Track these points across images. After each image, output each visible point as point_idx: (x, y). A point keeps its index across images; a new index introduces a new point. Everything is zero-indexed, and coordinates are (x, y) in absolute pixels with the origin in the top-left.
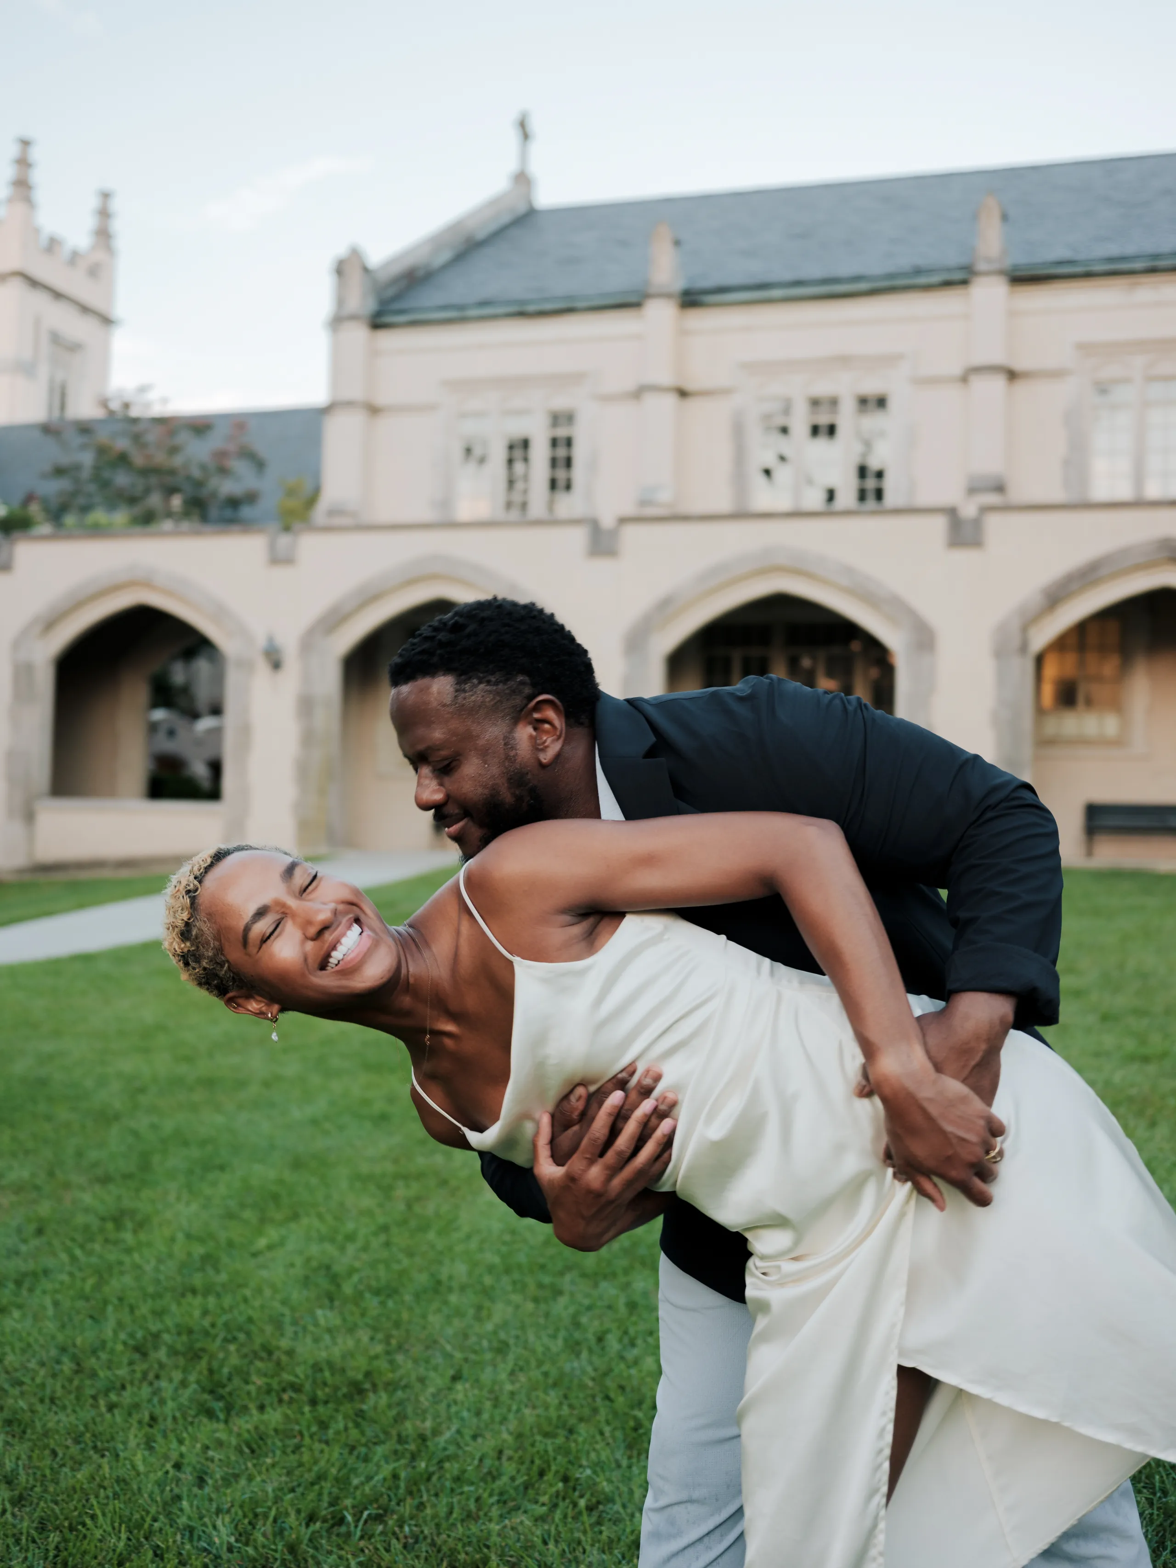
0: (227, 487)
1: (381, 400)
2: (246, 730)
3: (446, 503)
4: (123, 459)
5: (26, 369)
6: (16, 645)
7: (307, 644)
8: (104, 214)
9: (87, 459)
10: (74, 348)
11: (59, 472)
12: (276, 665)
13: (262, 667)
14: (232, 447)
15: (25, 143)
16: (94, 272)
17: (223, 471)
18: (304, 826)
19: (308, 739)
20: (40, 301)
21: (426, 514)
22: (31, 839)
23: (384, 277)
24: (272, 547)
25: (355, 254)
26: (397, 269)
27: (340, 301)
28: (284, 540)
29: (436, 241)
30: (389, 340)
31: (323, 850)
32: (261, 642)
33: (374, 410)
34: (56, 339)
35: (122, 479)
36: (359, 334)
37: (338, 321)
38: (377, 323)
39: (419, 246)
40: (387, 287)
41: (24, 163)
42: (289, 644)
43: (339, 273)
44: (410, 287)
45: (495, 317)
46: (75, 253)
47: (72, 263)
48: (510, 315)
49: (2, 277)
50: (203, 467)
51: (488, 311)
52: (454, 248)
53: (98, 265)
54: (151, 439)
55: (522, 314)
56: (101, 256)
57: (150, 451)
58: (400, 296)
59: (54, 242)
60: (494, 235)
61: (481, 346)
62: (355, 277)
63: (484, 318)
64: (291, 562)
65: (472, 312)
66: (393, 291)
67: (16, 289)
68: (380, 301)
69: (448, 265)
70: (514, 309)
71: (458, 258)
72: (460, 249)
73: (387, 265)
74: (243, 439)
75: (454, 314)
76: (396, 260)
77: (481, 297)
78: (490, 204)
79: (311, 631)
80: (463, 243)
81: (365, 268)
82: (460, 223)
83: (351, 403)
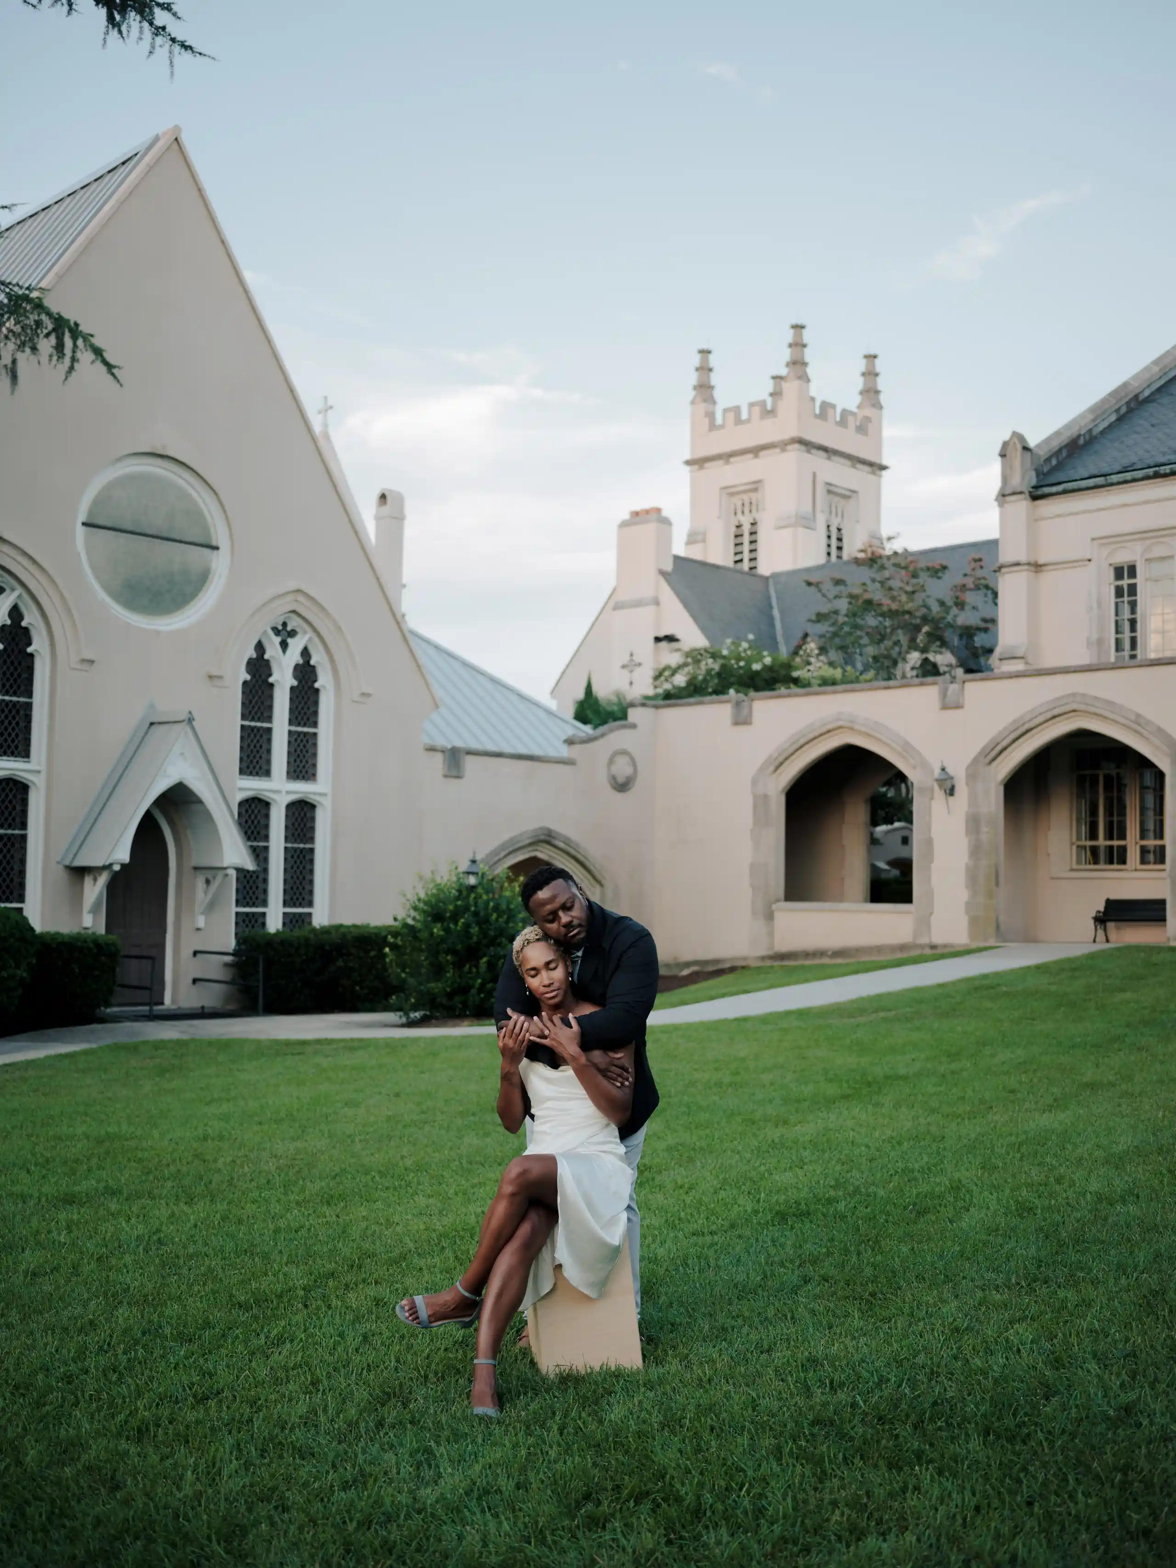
1: (1041, 562)
2: (929, 842)
4: (869, 604)
5: (806, 522)
6: (754, 782)
7: (972, 775)
8: (871, 374)
9: (843, 605)
10: (849, 495)
11: (820, 617)
12: (951, 792)
13: (939, 794)
14: (970, 582)
15: (798, 328)
16: (862, 429)
17: (960, 605)
18: (974, 922)
19: (976, 851)
20: (818, 461)
22: (771, 934)
23: (1043, 453)
24: (944, 694)
25: (1018, 437)
26: (1055, 444)
27: (1005, 479)
28: (953, 688)
29: (1097, 410)
30: (1047, 507)
31: (992, 942)
32: (937, 772)
33: (1037, 567)
34: (831, 490)
35: (871, 621)
36: (1021, 506)
37: (1003, 496)
38: (1035, 497)
39: (1082, 416)
40: (1048, 460)
41: (798, 345)
42: (959, 772)
43: (1003, 455)
44: (1070, 456)
45: (1134, 480)
46: (845, 413)
47: (843, 423)
48: (1147, 478)
49: (783, 445)
50: (942, 603)
51: (1128, 476)
52: (1117, 410)
53: (868, 419)
54: (895, 583)
55: (1157, 475)
56: (868, 412)
57: (895, 593)
58: (1059, 467)
59: (826, 406)
60: (1159, 390)
61: (1126, 505)
62: (1017, 455)
63: (1126, 482)
64: (959, 706)
65: (1115, 478)
66: (1054, 462)
67: (794, 454)
68: (1038, 473)
69: (1110, 427)
70: (1151, 471)
71: (1120, 419)
72: (1124, 410)
73: (1048, 440)
74: (979, 573)
75: (1100, 481)
76: (1058, 433)
77: (1125, 462)
78: (1156, 362)
79: (975, 761)
80: (1128, 403)
81: (1026, 448)
82: (1125, 385)
83: (1018, 564)
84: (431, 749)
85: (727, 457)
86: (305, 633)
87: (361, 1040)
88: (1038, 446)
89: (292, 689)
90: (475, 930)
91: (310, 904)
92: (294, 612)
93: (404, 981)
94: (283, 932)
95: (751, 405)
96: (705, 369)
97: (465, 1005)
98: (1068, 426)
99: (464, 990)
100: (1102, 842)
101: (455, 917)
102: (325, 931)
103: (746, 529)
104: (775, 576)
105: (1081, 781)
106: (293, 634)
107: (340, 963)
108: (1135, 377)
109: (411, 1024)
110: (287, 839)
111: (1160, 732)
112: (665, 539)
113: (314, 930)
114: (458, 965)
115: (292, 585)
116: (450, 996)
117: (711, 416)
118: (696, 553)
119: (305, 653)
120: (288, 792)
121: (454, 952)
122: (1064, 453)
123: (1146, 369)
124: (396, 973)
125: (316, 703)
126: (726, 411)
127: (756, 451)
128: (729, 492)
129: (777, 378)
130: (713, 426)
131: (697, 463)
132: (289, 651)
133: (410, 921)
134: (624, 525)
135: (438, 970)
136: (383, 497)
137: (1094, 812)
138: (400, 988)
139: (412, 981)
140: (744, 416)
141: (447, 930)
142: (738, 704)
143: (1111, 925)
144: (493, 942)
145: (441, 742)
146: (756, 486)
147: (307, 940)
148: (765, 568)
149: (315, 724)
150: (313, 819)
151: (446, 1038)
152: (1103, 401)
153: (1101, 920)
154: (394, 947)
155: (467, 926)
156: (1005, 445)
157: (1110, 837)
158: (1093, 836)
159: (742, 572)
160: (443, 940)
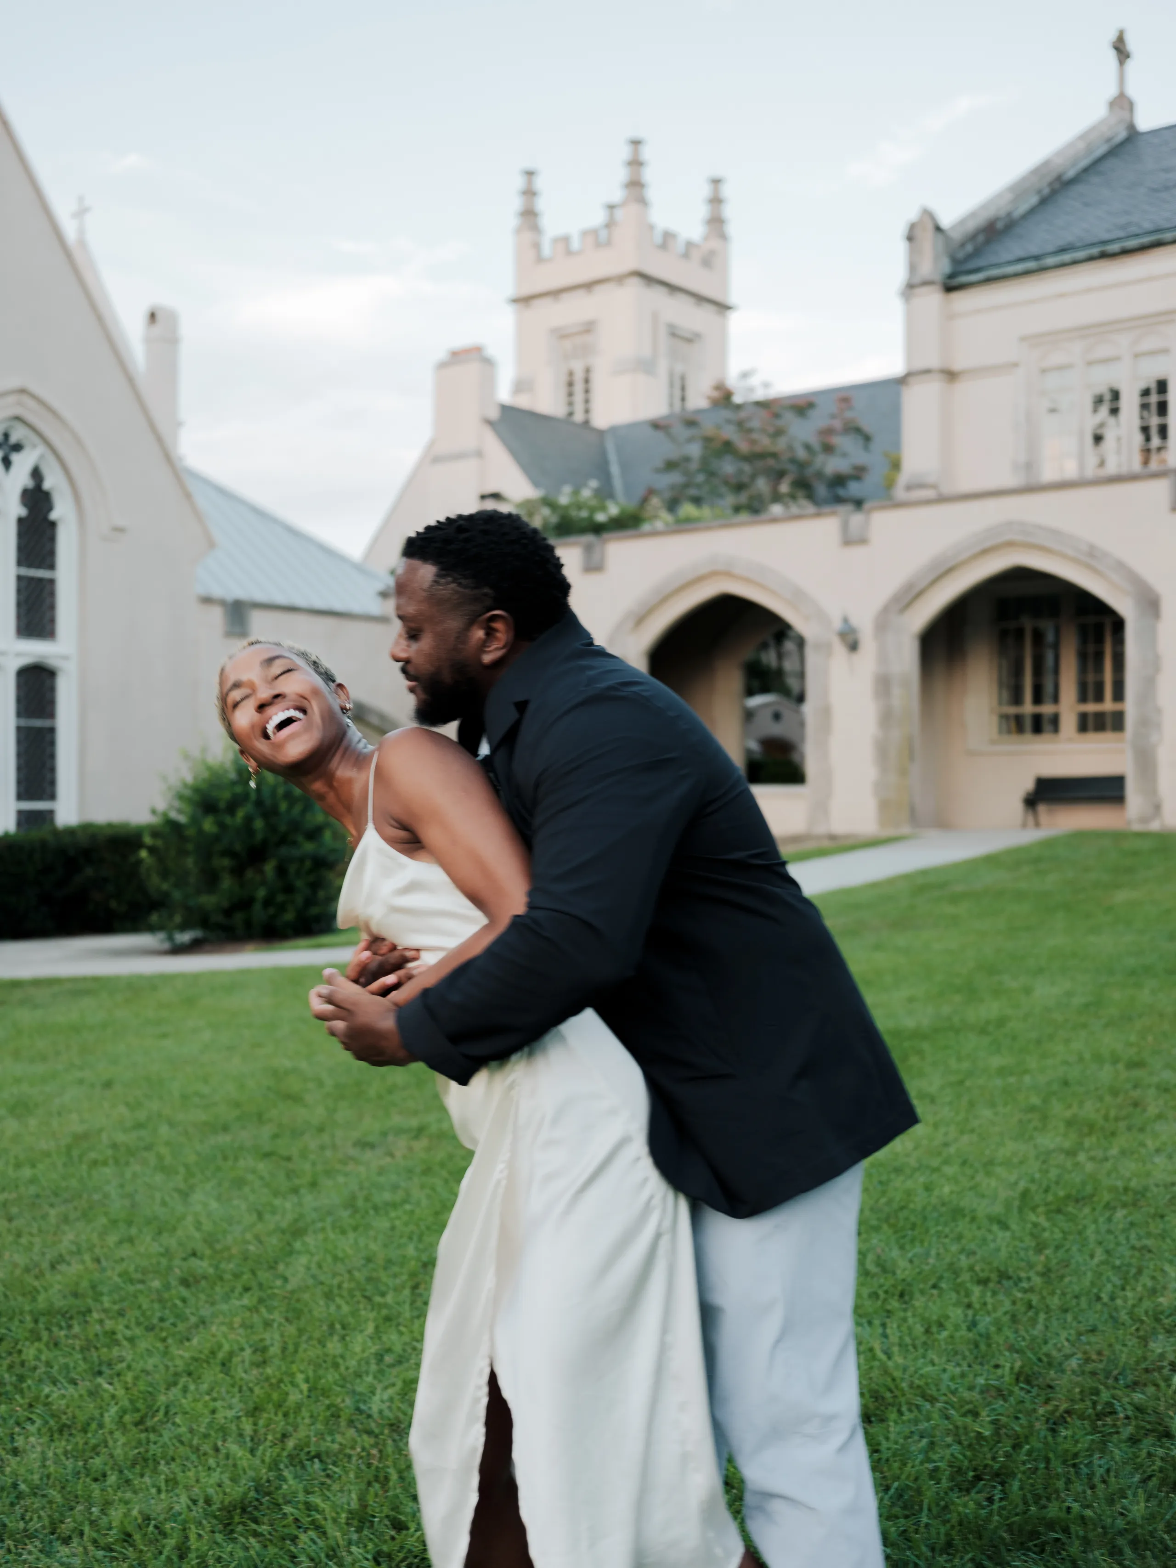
0: (833, 465)
1: (956, 366)
2: (826, 712)
3: (1029, 466)
4: (728, 447)
5: (646, 366)
6: (611, 638)
7: (882, 624)
8: (716, 201)
9: (695, 450)
10: (691, 339)
11: (671, 466)
12: (853, 647)
13: (839, 649)
14: (837, 424)
15: (636, 143)
16: (707, 262)
17: (828, 449)
18: (884, 806)
19: (886, 718)
20: (658, 297)
21: (1009, 480)
23: (957, 236)
24: (845, 527)
25: (928, 214)
26: (971, 226)
27: (913, 268)
28: (856, 519)
29: (1018, 190)
30: (963, 301)
31: (906, 830)
32: (837, 624)
33: (951, 375)
34: (674, 333)
35: (728, 467)
36: (933, 298)
37: (911, 288)
38: (951, 286)
39: (999, 196)
40: (963, 245)
41: (636, 163)
42: (864, 624)
43: (910, 238)
44: (988, 242)
45: (1075, 262)
46: (689, 245)
47: (686, 255)
48: (1091, 259)
49: (620, 279)
50: (808, 447)
51: (1067, 257)
52: (1039, 192)
53: (712, 253)
54: (755, 424)
55: (1104, 255)
56: (714, 244)
57: (755, 436)
58: (977, 253)
59: (668, 236)
60: (1086, 170)
61: (1061, 296)
62: (927, 239)
63: (1063, 265)
64: (862, 541)
65: (1050, 261)
66: (969, 248)
67: (634, 289)
68: (955, 261)
69: (1032, 211)
70: (1095, 251)
71: (1044, 202)
72: (1046, 191)
73: (962, 222)
74: (849, 414)
75: (1032, 265)
76: (973, 215)
77: (1061, 242)
78: (1082, 137)
79: (886, 610)
80: (1050, 184)
81: (938, 229)
82: (1046, 163)
83: (927, 371)
84: (207, 600)
85: (555, 293)
86: (34, 446)
87: (96, 979)
88: (954, 227)
89: (20, 521)
90: (259, 824)
91: (52, 797)
92: (18, 418)
93: (166, 895)
94: (16, 835)
95: (585, 233)
96: (530, 193)
97: (248, 924)
98: (984, 207)
99: (244, 904)
100: (1028, 708)
101: (232, 807)
102: (70, 832)
103: (579, 377)
104: (614, 430)
105: (1003, 635)
106: (17, 448)
107: (89, 872)
108: (1059, 153)
109: (177, 950)
110: (19, 714)
111: (1121, 566)
112: (488, 381)
113: (56, 832)
114: (238, 872)
115: (15, 382)
116: (228, 912)
117: (537, 246)
118: (523, 402)
119: (37, 474)
120: (18, 655)
121: (229, 853)
122: (981, 238)
123: (1071, 145)
124: (156, 883)
125: (52, 539)
126: (556, 241)
127: (589, 286)
128: (561, 334)
129: (611, 207)
130: (540, 259)
131: (524, 301)
132: (14, 468)
133: (173, 815)
134: (442, 366)
135: (211, 880)
136: (153, 316)
137: (1017, 672)
138: (159, 903)
139: (177, 895)
140: (575, 245)
141: (222, 825)
142: (588, 549)
143: (1042, 808)
144: (284, 840)
145: (217, 592)
146: (589, 328)
147: (44, 844)
148: (602, 419)
149: (52, 566)
150: (52, 689)
151: (214, 974)
152: (1024, 179)
153: (1031, 802)
154: (152, 850)
155: (249, 820)
156: (913, 227)
157: (1038, 699)
158: (1017, 699)
159: (574, 424)
160: (217, 838)
